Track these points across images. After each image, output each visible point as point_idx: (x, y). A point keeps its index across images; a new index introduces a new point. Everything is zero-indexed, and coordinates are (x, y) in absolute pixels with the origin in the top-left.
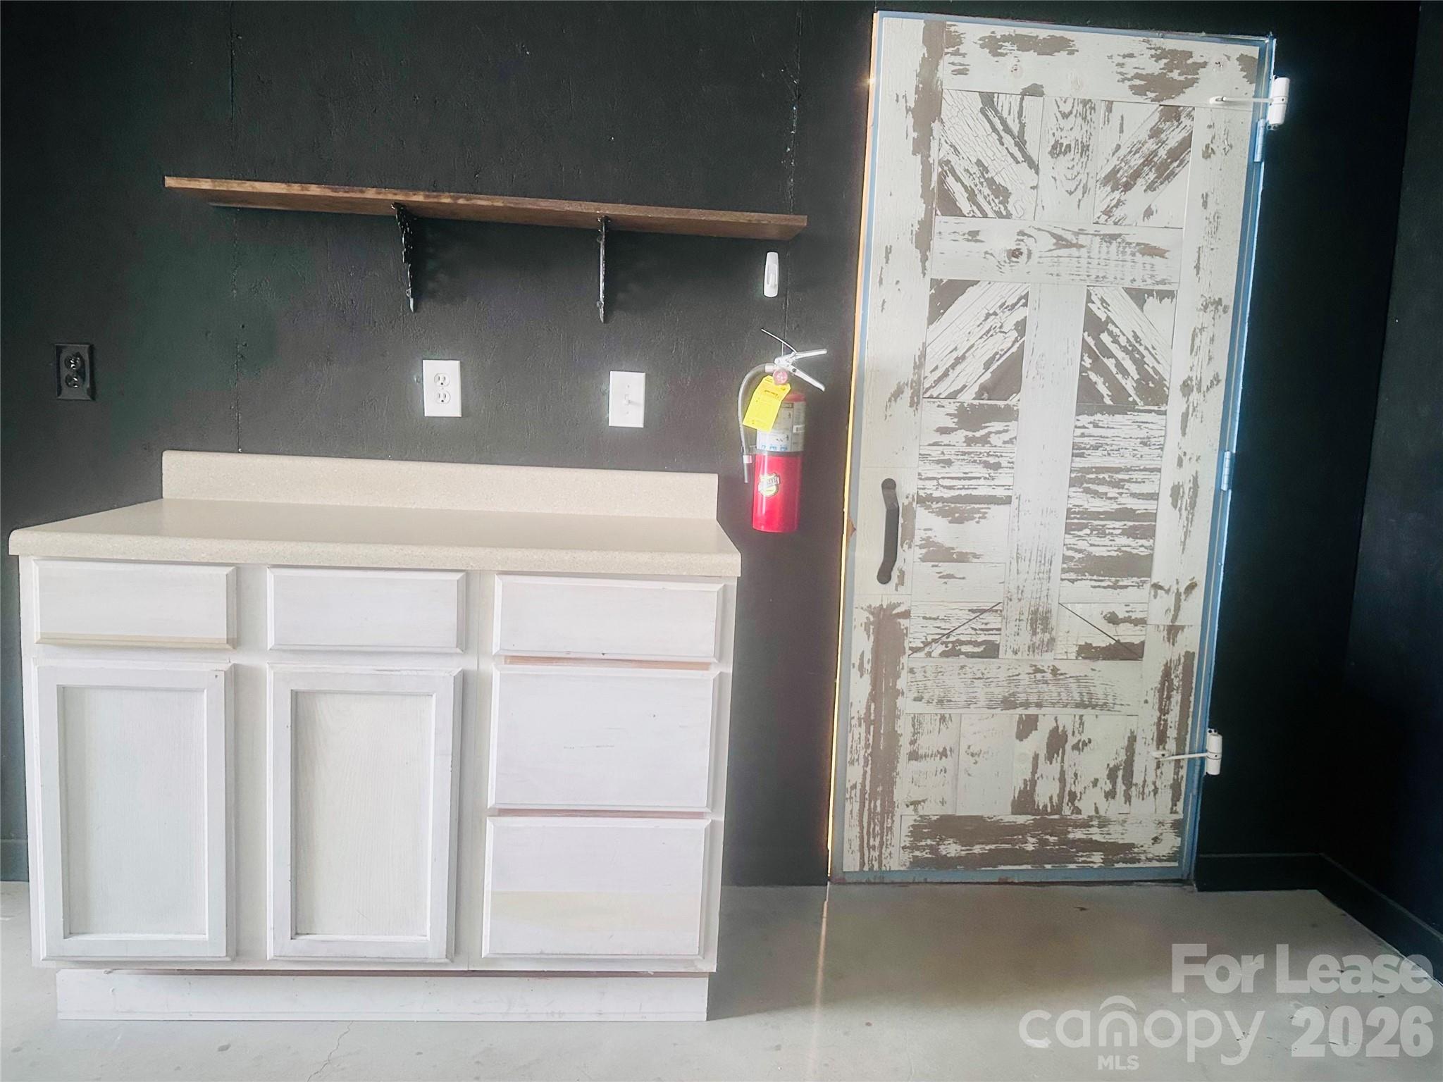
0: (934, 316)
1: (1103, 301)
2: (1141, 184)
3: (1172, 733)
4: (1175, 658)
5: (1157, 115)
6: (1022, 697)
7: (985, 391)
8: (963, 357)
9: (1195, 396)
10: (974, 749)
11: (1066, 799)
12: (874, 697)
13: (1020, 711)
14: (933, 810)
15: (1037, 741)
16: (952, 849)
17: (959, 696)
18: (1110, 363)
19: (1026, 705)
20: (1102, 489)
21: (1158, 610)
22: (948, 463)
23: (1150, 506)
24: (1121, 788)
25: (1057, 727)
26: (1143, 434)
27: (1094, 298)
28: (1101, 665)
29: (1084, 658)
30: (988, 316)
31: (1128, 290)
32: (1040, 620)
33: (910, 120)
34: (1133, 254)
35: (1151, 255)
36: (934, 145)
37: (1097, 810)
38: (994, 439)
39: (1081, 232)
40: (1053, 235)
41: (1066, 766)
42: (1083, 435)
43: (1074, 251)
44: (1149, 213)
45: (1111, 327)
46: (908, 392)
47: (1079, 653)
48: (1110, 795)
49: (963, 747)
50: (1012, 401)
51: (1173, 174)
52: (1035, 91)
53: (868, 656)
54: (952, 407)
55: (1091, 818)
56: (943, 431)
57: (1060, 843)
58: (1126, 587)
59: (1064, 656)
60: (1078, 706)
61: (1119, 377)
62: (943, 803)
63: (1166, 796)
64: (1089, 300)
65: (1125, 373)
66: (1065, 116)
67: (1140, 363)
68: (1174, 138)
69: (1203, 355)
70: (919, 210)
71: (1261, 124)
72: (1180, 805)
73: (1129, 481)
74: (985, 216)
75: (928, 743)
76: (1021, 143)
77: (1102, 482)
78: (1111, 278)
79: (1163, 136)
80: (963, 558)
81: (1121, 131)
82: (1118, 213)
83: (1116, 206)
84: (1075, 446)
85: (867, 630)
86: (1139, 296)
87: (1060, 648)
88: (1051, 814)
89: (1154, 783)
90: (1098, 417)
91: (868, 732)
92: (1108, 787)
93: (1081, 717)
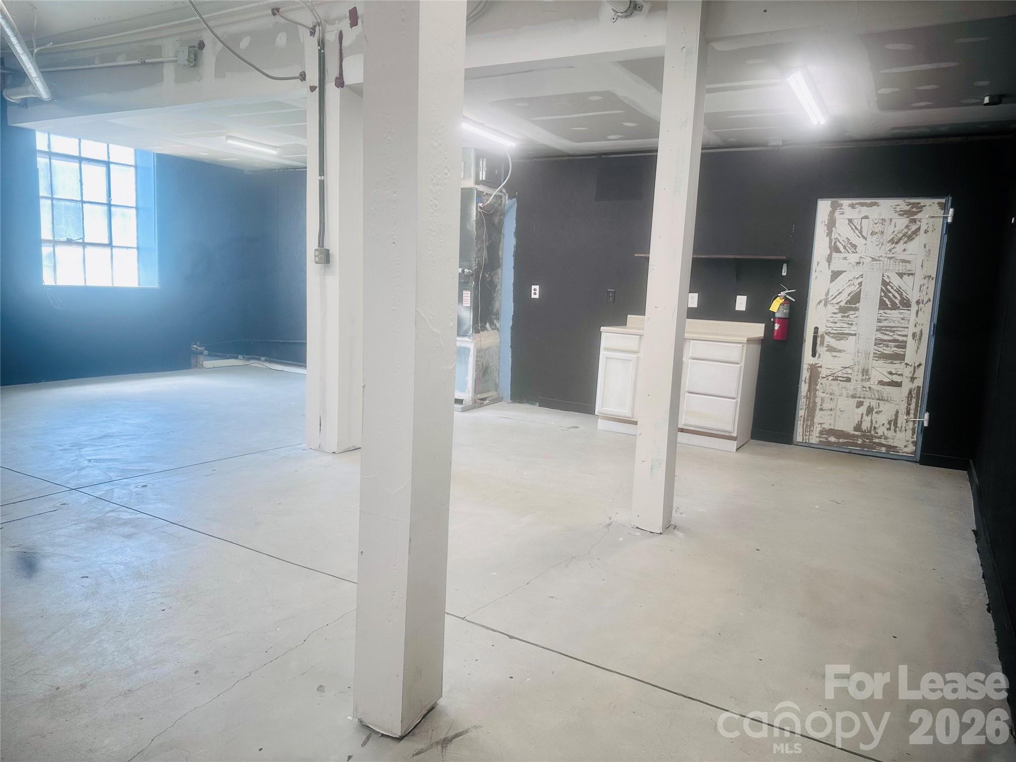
0: (832, 280)
1: (888, 276)
2: (902, 242)
3: (912, 412)
4: (914, 387)
5: (908, 222)
6: (858, 395)
7: (848, 302)
8: (841, 292)
9: (921, 305)
10: (841, 410)
11: (873, 428)
12: (809, 390)
13: (858, 399)
14: (827, 427)
15: (863, 409)
16: (832, 439)
17: (837, 392)
18: (891, 295)
19: (859, 397)
20: (887, 333)
21: (908, 372)
22: (836, 323)
23: (904, 339)
24: (892, 427)
25: (870, 406)
26: (902, 316)
27: (885, 275)
28: (886, 387)
29: (880, 385)
30: (849, 280)
31: (897, 273)
32: (865, 372)
33: (826, 228)
34: (899, 263)
35: (905, 262)
36: (833, 234)
37: (884, 434)
38: (851, 316)
39: (881, 256)
40: (871, 258)
41: (873, 418)
42: (881, 316)
43: (878, 262)
44: (905, 250)
45: (890, 284)
46: (823, 302)
47: (878, 383)
48: (889, 429)
49: (838, 408)
50: (857, 305)
51: (913, 238)
52: (866, 217)
53: (808, 378)
54: (837, 306)
55: (882, 436)
56: (834, 313)
57: (870, 442)
58: (896, 363)
59: (873, 383)
60: (877, 400)
61: (894, 299)
62: (830, 425)
63: (910, 432)
64: (883, 276)
65: (896, 298)
66: (876, 224)
67: (901, 295)
68: (914, 227)
69: (924, 293)
70: (828, 252)
71: (945, 222)
72: (915, 436)
73: (897, 330)
74: (849, 253)
75: (825, 406)
76: (861, 232)
77: (887, 331)
78: (891, 269)
79: (910, 228)
80: (840, 351)
81: (895, 227)
82: (893, 251)
83: (893, 248)
84: (878, 319)
85: (808, 370)
86: (901, 275)
87: (872, 381)
88: (867, 433)
89: (905, 427)
90: (886, 311)
91: (807, 400)
92: (888, 427)
93: (879, 403)
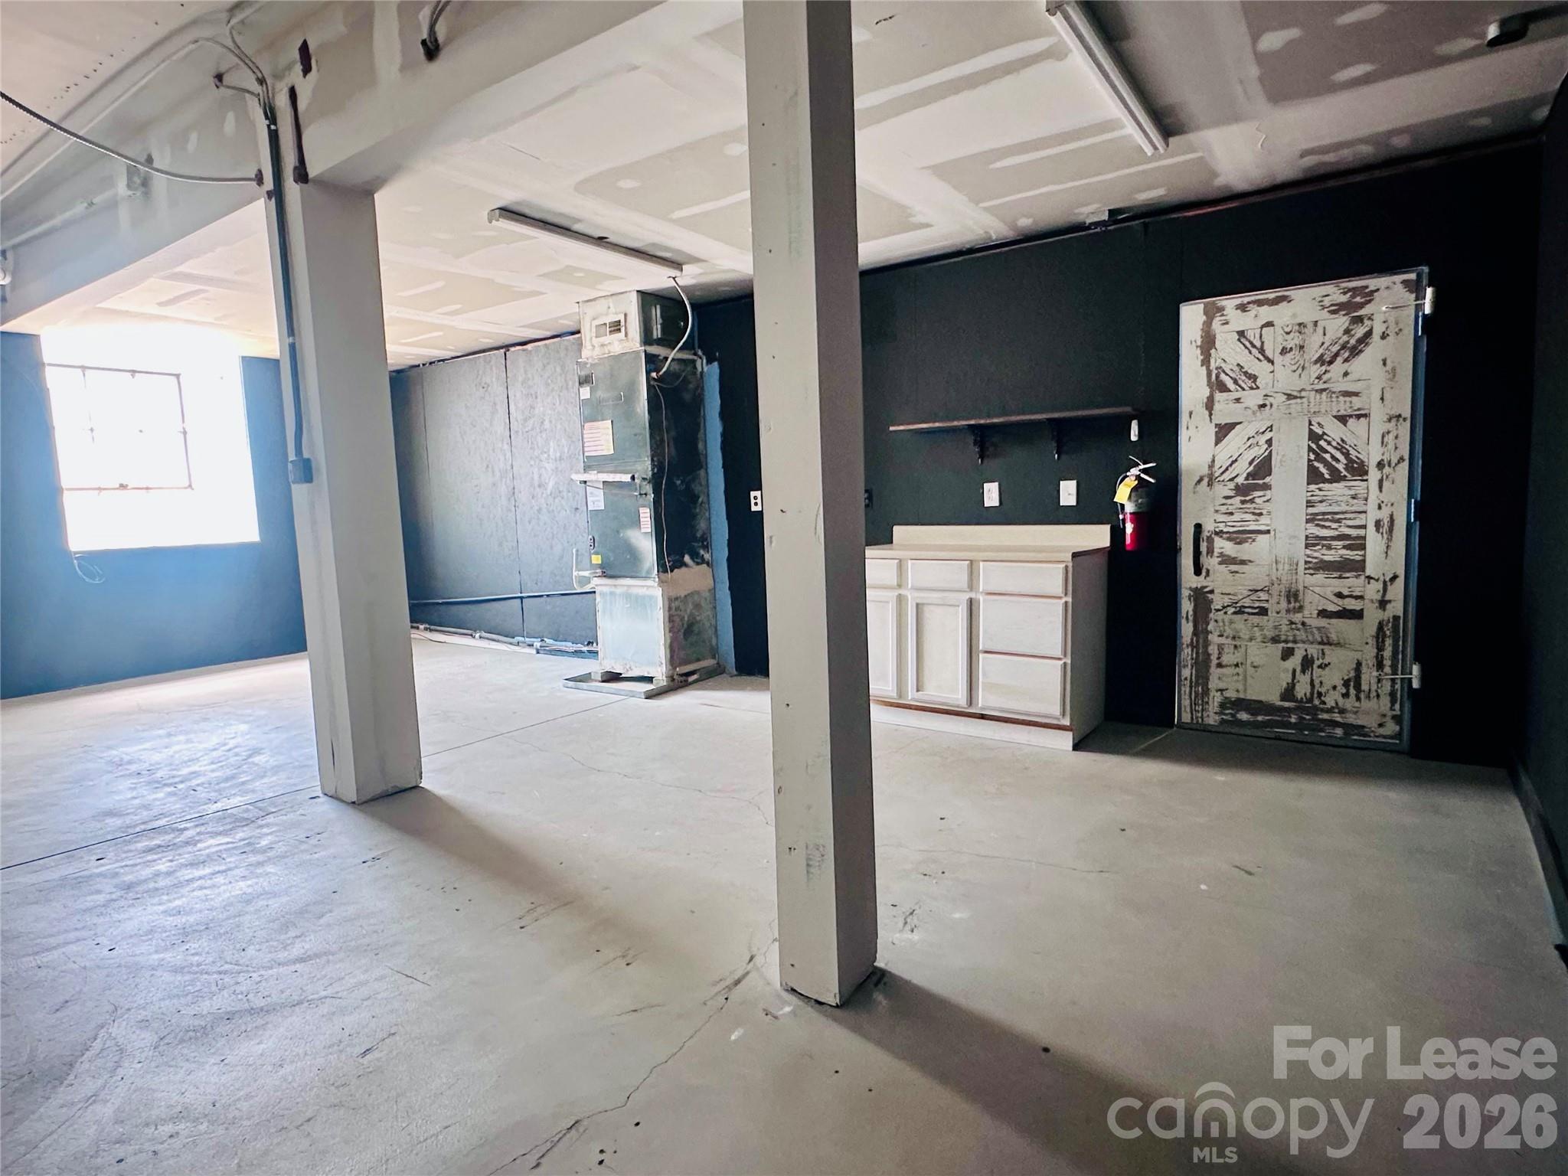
0: (1218, 441)
1: (1319, 424)
2: (1339, 360)
3: (1387, 662)
4: (1386, 619)
5: (1348, 322)
6: (1283, 638)
7: (1249, 476)
8: (1236, 460)
9: (1387, 470)
10: (1255, 664)
11: (1315, 695)
12: (1195, 633)
13: (1283, 645)
14: (1231, 694)
15: (1295, 661)
16: (1244, 716)
17: (1245, 634)
18: (1327, 456)
19: (1286, 642)
20: (1327, 524)
21: (1373, 591)
22: (1231, 514)
23: (1361, 532)
24: (1352, 691)
25: (1307, 655)
26: (1352, 492)
27: (1313, 423)
28: (1334, 621)
29: (1323, 617)
30: (1249, 439)
31: (1335, 417)
32: (1292, 595)
33: (1199, 351)
34: (1337, 397)
35: (1350, 396)
36: (1212, 361)
37: (1337, 704)
38: (1257, 500)
39: (1303, 390)
40: (1285, 394)
41: (1314, 678)
42: (1312, 496)
43: (1299, 400)
44: (1346, 374)
45: (1325, 437)
46: (1206, 480)
47: (1318, 615)
48: (1346, 695)
49: (1249, 662)
50: (1267, 480)
51: (1361, 351)
52: (1269, 324)
53: (1191, 613)
54: (1232, 485)
55: (1333, 708)
56: (1227, 498)
57: (1313, 719)
58: (1348, 578)
59: (1309, 614)
60: (1320, 643)
61: (1334, 463)
62: (1238, 691)
63: (1386, 701)
64: (1310, 424)
65: (1337, 461)
66: (1288, 333)
67: (1347, 455)
68: (1360, 331)
69: (1391, 446)
70: (1207, 392)
71: (1420, 314)
72: (1397, 706)
73: (1345, 519)
74: (1244, 389)
75: (1226, 659)
76: (1262, 351)
77: (1327, 520)
78: (1323, 411)
79: (1353, 332)
80: (1243, 562)
81: (1325, 334)
82: (1325, 378)
83: (1324, 373)
84: (1308, 502)
85: (1190, 599)
86: (1343, 419)
87: (1306, 612)
88: (1306, 703)
89: (1377, 691)
90: (1321, 485)
91: (1192, 651)
92: (1344, 691)
93: (1322, 650)
